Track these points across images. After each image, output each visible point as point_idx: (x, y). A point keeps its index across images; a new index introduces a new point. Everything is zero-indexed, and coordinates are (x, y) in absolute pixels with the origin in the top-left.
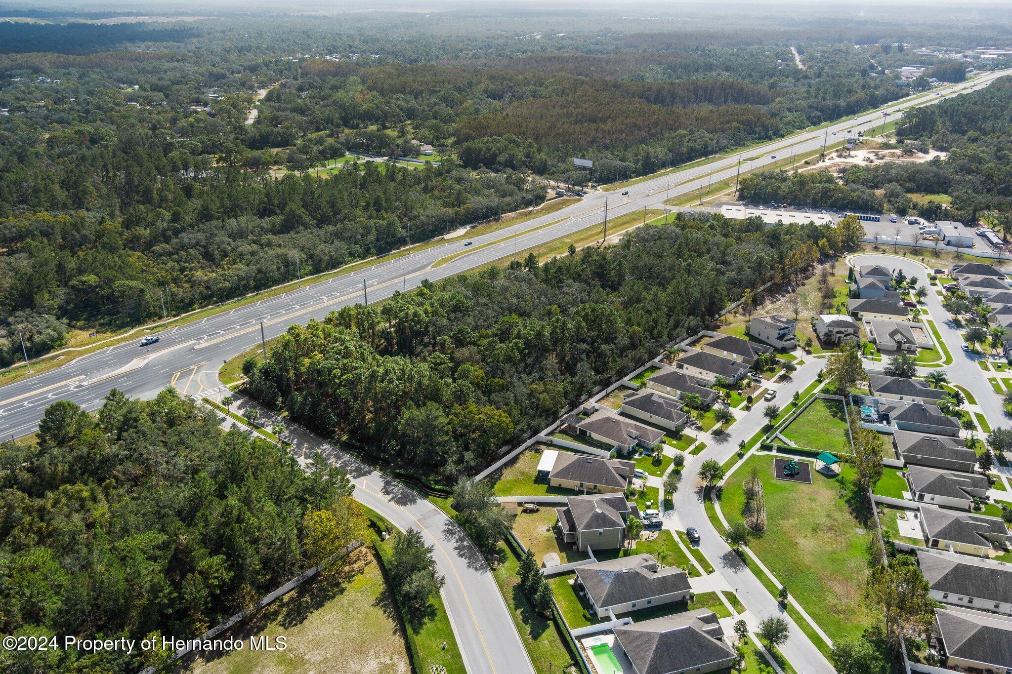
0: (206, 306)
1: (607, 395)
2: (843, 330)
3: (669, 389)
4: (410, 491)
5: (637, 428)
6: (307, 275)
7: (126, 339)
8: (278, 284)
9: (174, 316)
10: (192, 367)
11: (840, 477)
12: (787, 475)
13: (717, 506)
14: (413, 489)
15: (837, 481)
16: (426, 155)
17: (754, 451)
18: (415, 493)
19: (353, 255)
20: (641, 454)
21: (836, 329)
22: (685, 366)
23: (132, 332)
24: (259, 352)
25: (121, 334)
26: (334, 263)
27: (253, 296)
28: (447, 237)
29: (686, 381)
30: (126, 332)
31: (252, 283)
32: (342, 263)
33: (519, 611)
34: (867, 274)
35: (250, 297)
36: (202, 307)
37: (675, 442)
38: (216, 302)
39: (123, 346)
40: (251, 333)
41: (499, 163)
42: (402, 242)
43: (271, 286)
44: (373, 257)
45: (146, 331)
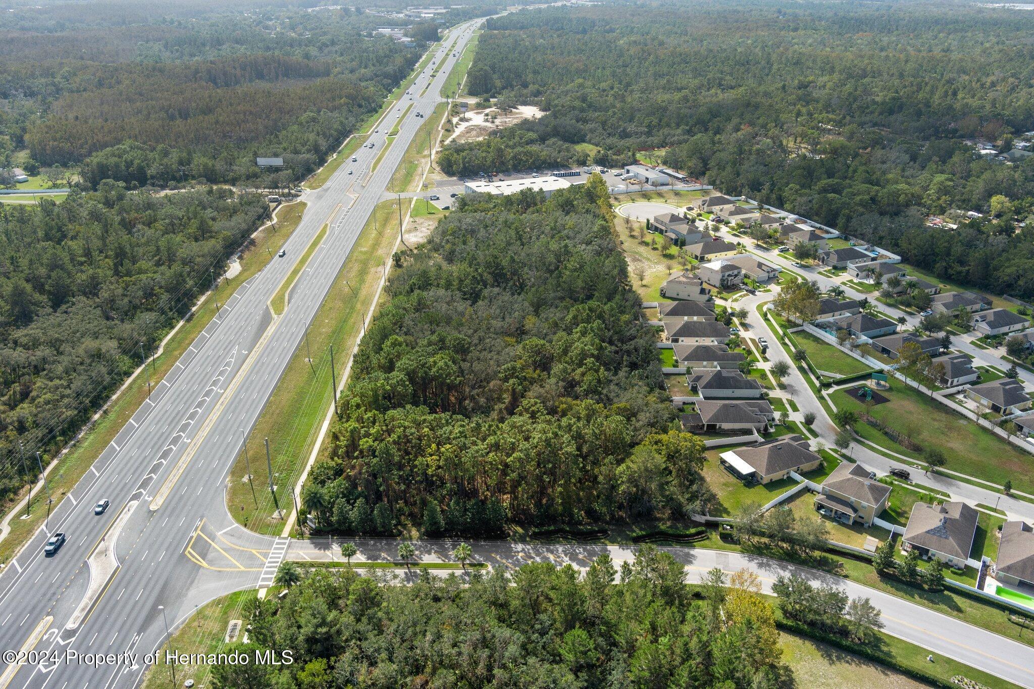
0: (58, 452)
2: (730, 273)
3: (705, 363)
4: (671, 548)
5: (750, 405)
7: (16, 541)
9: (32, 482)
10: (193, 535)
13: (873, 444)
14: (670, 545)
15: (900, 392)
16: (20, 182)
17: (824, 391)
18: (679, 547)
20: (772, 427)
21: (727, 274)
22: (681, 339)
23: (6, 528)
24: (245, 479)
28: (229, 276)
29: (714, 352)
32: (154, 341)
33: (916, 596)
34: (670, 221)
35: (101, 420)
36: (55, 456)
39: (30, 552)
40: (194, 461)
41: (152, 177)
43: (108, 397)
44: (178, 322)
45: (23, 517)
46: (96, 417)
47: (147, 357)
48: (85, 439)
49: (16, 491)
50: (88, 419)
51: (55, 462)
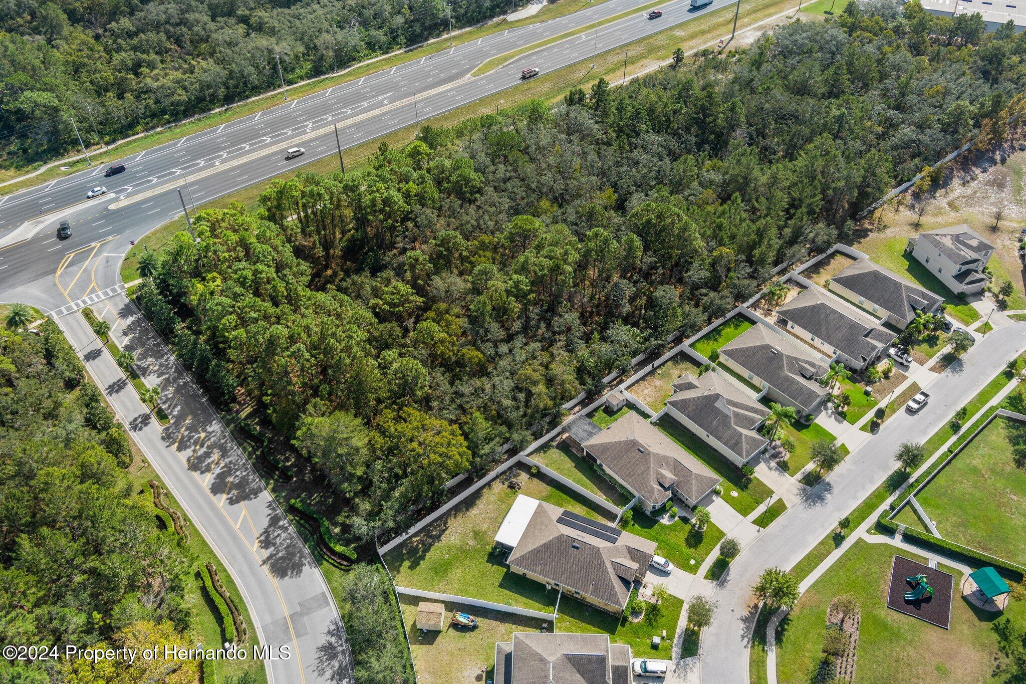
0: (153, 128)
1: (652, 373)
3: (750, 374)
4: (300, 544)
5: (675, 467)
6: (302, 78)
7: (29, 183)
8: (260, 93)
9: (107, 144)
10: (93, 244)
11: (1002, 620)
12: (908, 602)
13: (772, 658)
14: (306, 541)
15: (996, 629)
17: (862, 532)
18: (307, 551)
19: (372, 46)
20: (672, 516)
23: (43, 169)
25: (27, 172)
26: (344, 59)
27: (220, 113)
28: (511, 17)
29: (781, 367)
30: (35, 169)
31: (222, 92)
32: (354, 59)
35: (216, 115)
36: (147, 130)
37: (735, 494)
38: (169, 122)
39: (24, 195)
42: (445, 25)
43: (248, 97)
44: (400, 49)
45: (62, 168)
46: (218, 110)
47: (325, 74)
48: (185, 125)
49: (87, 146)
50: (210, 110)
51: (142, 135)
